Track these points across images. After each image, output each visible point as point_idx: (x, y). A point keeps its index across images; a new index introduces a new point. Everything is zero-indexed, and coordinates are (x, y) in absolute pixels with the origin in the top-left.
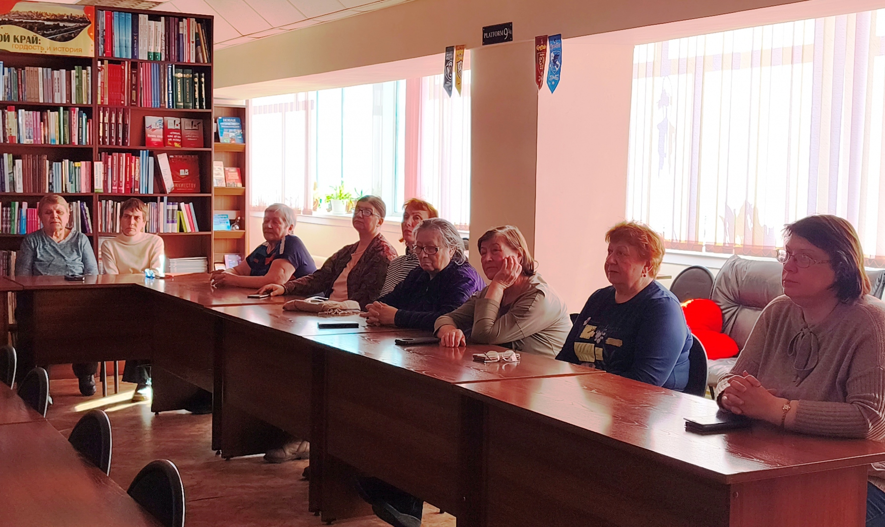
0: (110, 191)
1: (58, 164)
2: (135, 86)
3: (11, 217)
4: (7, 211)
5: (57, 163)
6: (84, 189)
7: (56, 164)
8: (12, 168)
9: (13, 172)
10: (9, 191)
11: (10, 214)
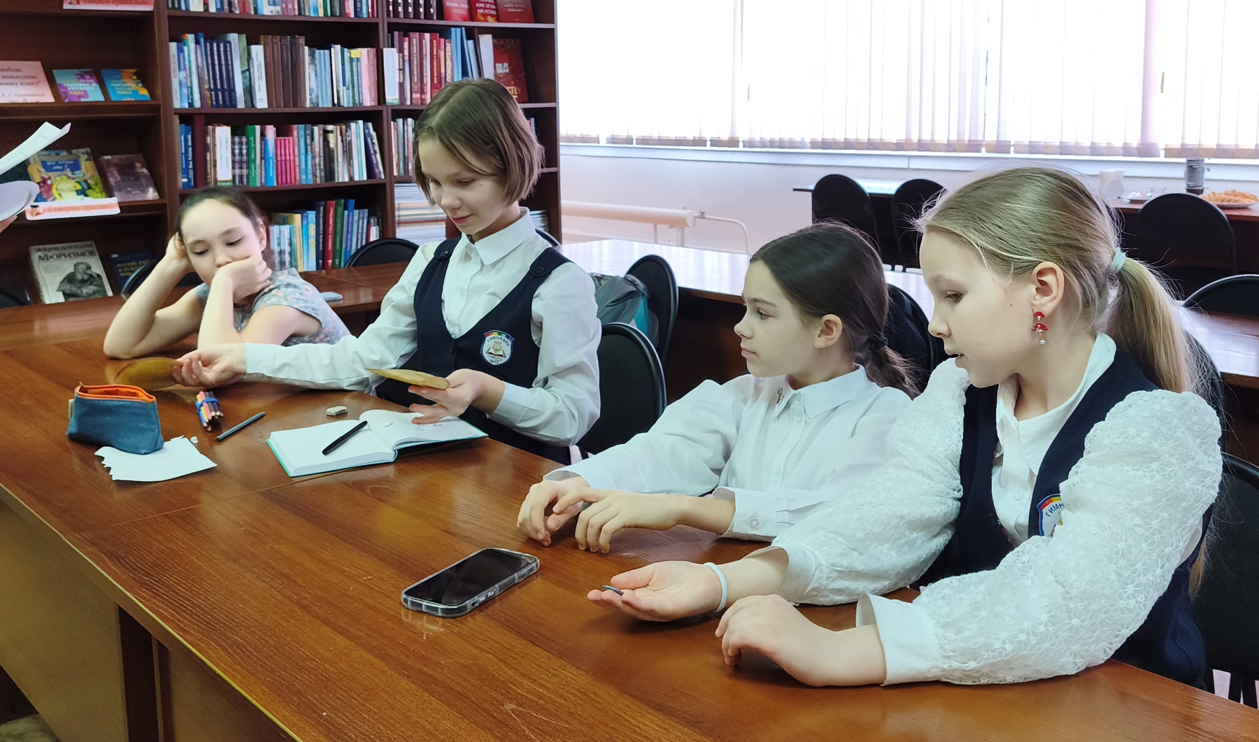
0: (408, 103)
1: (324, 53)
3: (248, 154)
4: (241, 143)
5: (322, 51)
6: (368, 101)
7: (320, 53)
8: (246, 63)
9: (249, 70)
10: (243, 107)
11: (247, 149)
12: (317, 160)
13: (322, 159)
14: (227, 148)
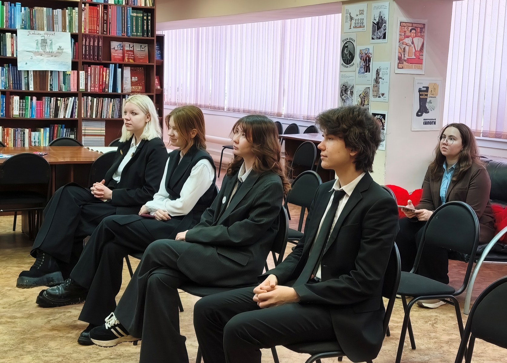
0: (89, 91)
2: (106, 22)
4: (23, 102)
6: (73, 89)
9: (27, 77)
10: (25, 90)
11: (25, 105)
12: (52, 110)
13: (54, 109)
14: (18, 104)
